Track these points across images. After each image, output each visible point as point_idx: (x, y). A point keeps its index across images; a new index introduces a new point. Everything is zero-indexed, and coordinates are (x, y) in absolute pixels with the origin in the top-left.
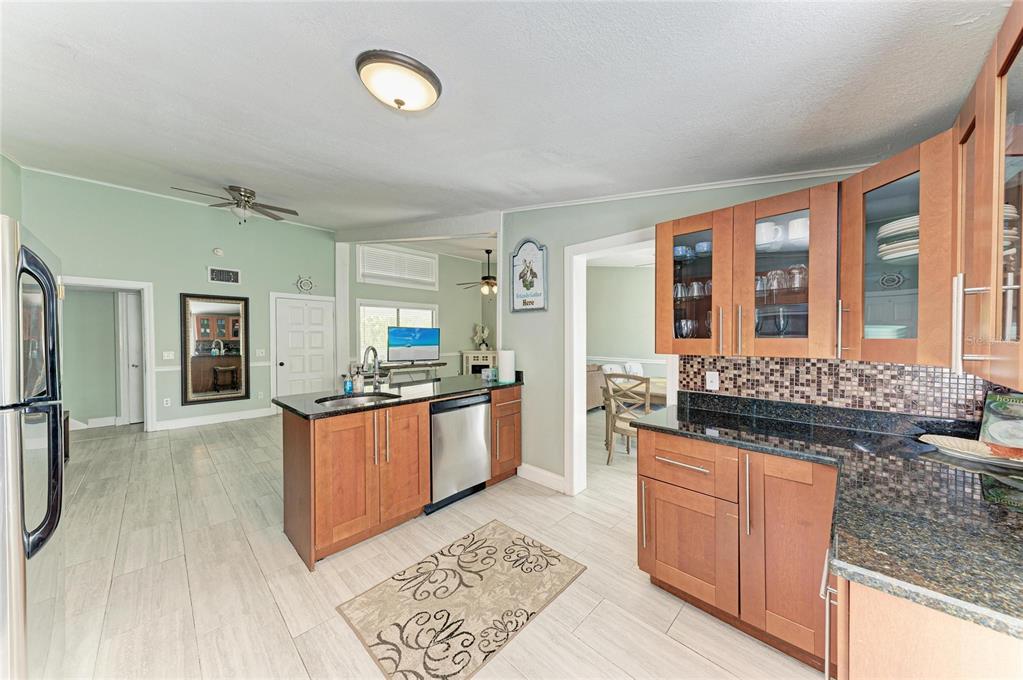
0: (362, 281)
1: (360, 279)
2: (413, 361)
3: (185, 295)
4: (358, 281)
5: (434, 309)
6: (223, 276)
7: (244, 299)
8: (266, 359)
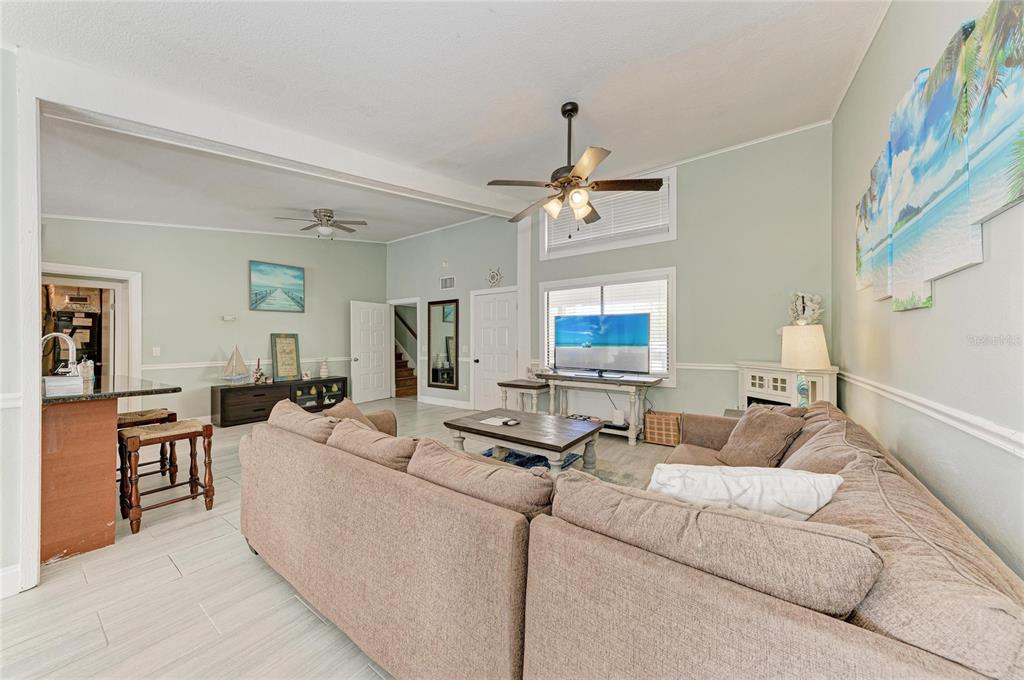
0: (548, 258)
1: (544, 256)
3: (430, 303)
4: (541, 259)
5: (668, 276)
6: (447, 283)
7: (456, 301)
8: (468, 355)
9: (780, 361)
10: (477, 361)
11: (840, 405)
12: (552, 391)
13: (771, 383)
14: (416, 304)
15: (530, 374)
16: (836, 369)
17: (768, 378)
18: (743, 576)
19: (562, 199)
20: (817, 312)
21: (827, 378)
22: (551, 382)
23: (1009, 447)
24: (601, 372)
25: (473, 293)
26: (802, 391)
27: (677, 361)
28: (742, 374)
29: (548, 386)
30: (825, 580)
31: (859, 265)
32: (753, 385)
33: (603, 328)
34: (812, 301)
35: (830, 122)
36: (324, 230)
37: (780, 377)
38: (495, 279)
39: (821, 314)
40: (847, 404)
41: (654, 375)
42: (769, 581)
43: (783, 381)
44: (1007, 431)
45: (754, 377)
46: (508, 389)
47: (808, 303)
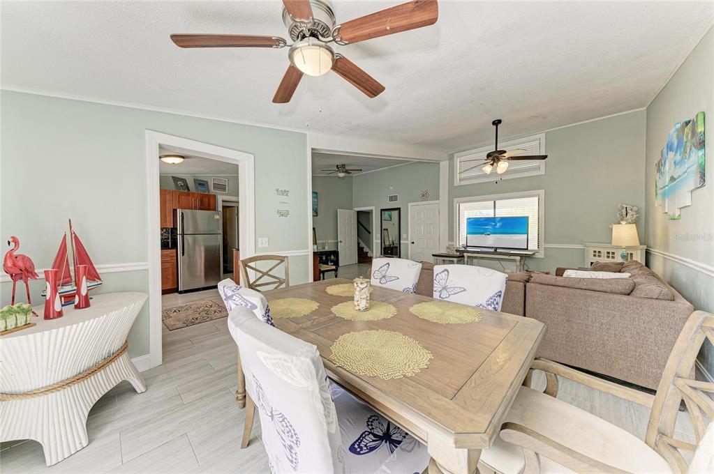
0: (459, 184)
1: (457, 183)
2: (496, 249)
3: (382, 210)
4: (455, 185)
5: (539, 195)
6: (393, 198)
7: (399, 209)
8: (407, 239)
9: (611, 243)
10: (413, 243)
11: (647, 264)
12: (466, 259)
13: (606, 254)
14: (372, 210)
15: (449, 250)
16: (645, 247)
17: (604, 252)
18: (598, 289)
19: (492, 165)
20: (635, 216)
21: (639, 252)
22: (465, 254)
23: (709, 273)
24: (497, 248)
25: (410, 205)
26: (623, 257)
27: (545, 243)
28: (588, 250)
29: (463, 256)
30: (620, 288)
31: (657, 194)
32: (595, 256)
33: (498, 225)
34: (632, 210)
35: (645, 108)
36: (341, 175)
37: (611, 251)
38: (424, 197)
39: (637, 217)
40: (651, 265)
41: (531, 251)
42: (604, 289)
43: (613, 253)
44: (694, 262)
45: (595, 252)
46: (438, 258)
47: (629, 211)
